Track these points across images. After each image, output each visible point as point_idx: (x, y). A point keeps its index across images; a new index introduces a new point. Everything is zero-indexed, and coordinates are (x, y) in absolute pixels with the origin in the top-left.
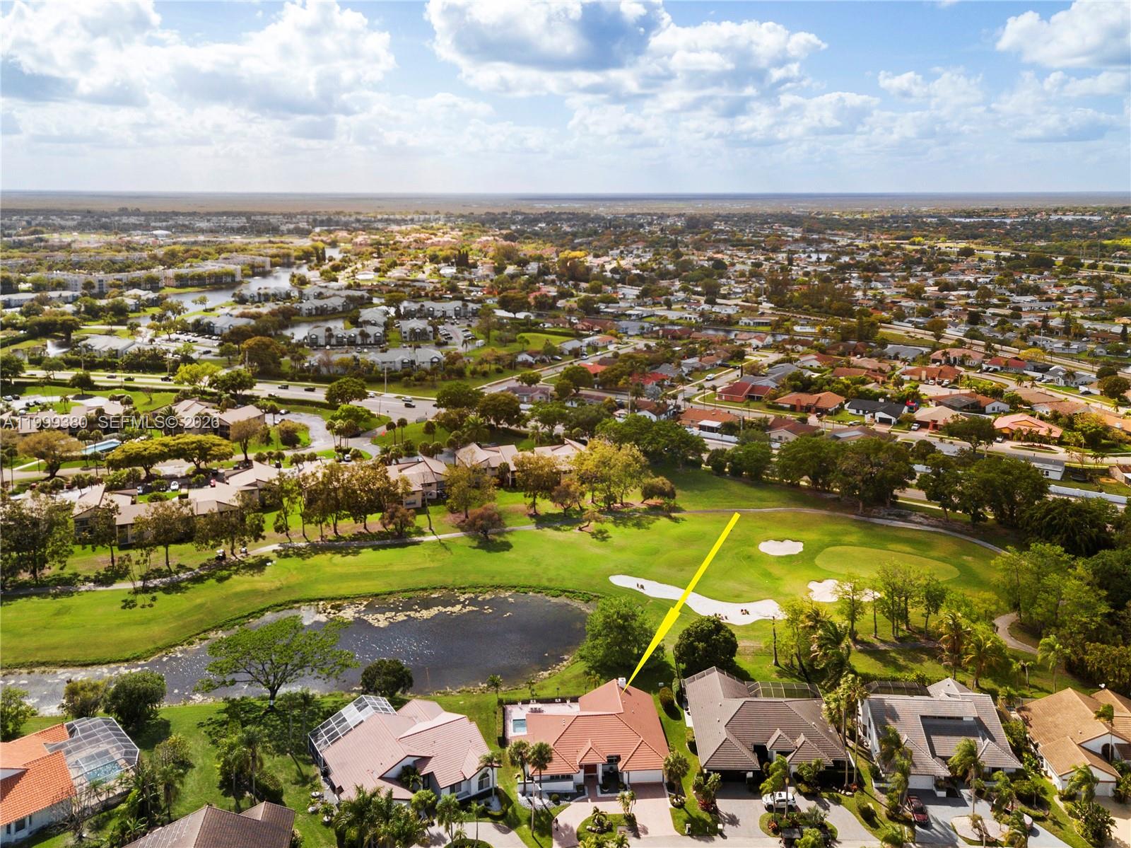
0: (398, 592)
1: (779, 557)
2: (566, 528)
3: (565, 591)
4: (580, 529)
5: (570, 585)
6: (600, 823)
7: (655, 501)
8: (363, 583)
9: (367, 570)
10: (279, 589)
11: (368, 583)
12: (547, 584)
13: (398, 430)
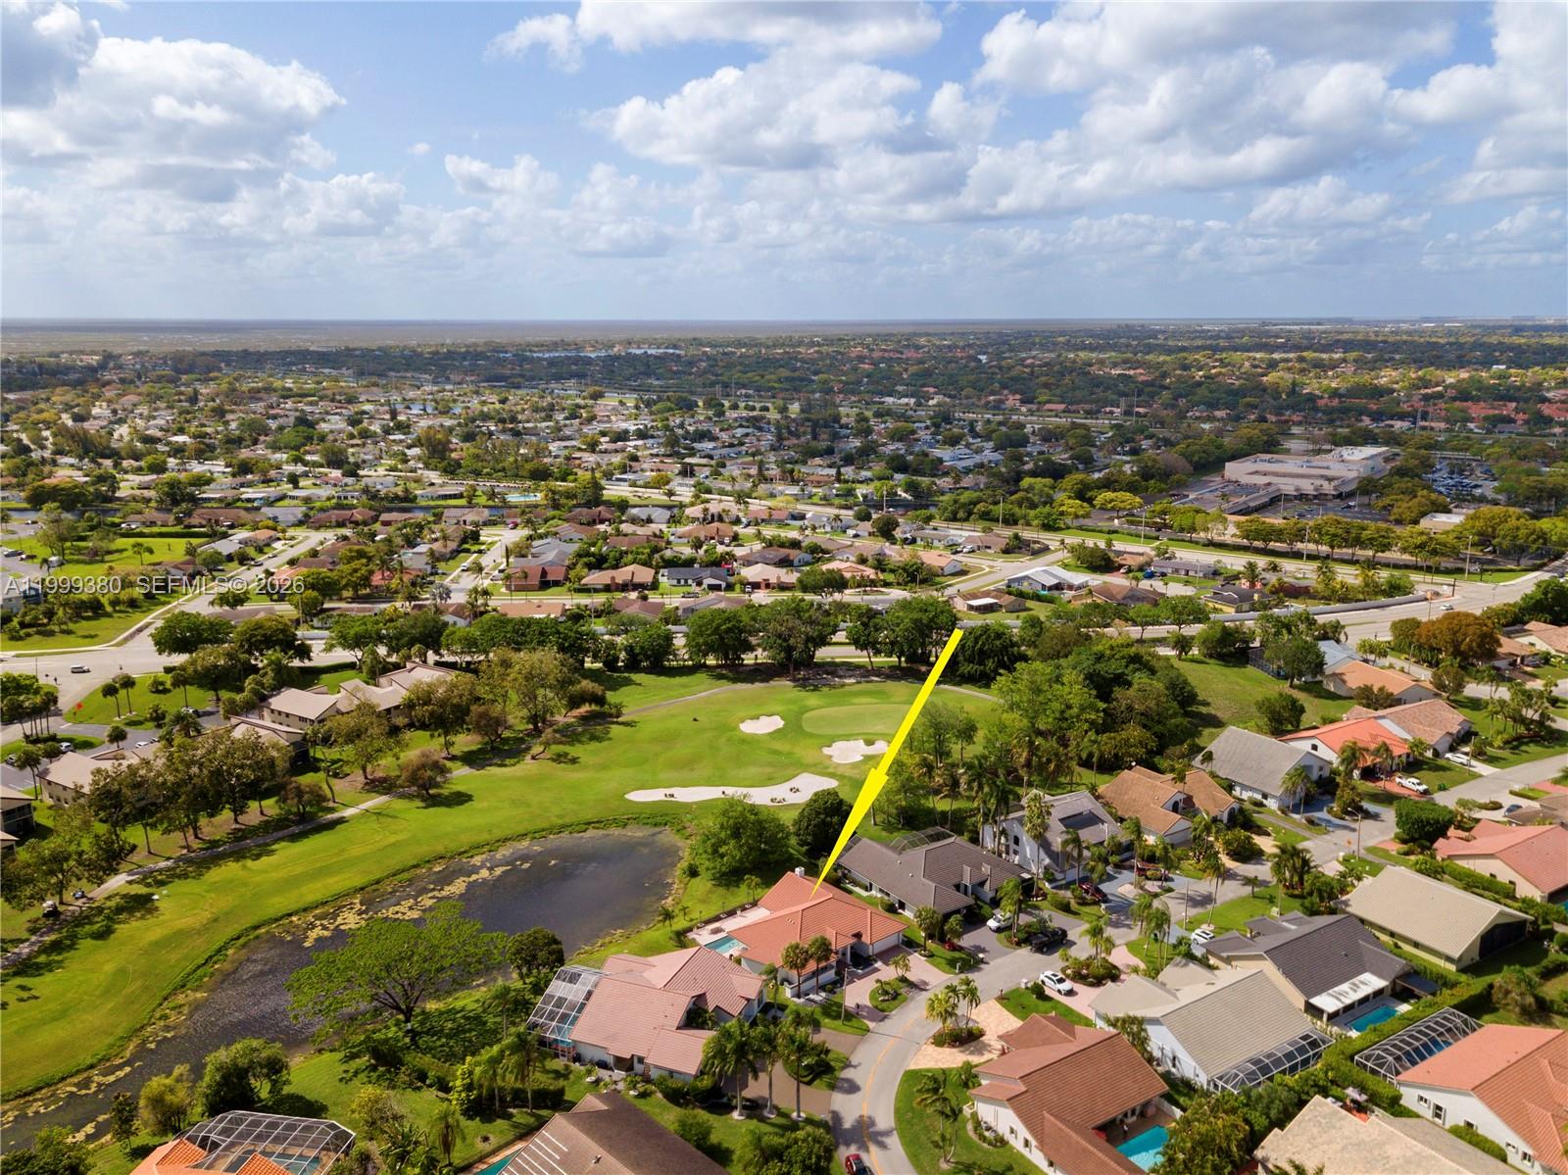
0: (387, 877)
1: (770, 734)
2: (512, 761)
3: (589, 823)
4: (533, 758)
5: (589, 816)
6: (886, 993)
7: (585, 708)
8: (331, 881)
9: (318, 865)
10: (216, 920)
11: (336, 879)
12: (560, 822)
13: (122, 693)
